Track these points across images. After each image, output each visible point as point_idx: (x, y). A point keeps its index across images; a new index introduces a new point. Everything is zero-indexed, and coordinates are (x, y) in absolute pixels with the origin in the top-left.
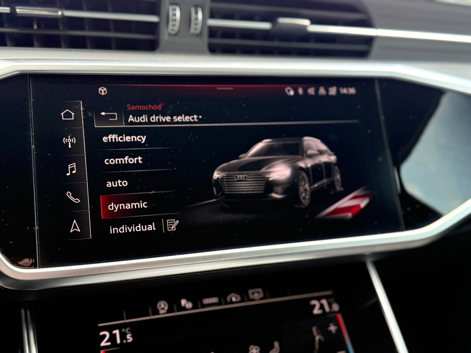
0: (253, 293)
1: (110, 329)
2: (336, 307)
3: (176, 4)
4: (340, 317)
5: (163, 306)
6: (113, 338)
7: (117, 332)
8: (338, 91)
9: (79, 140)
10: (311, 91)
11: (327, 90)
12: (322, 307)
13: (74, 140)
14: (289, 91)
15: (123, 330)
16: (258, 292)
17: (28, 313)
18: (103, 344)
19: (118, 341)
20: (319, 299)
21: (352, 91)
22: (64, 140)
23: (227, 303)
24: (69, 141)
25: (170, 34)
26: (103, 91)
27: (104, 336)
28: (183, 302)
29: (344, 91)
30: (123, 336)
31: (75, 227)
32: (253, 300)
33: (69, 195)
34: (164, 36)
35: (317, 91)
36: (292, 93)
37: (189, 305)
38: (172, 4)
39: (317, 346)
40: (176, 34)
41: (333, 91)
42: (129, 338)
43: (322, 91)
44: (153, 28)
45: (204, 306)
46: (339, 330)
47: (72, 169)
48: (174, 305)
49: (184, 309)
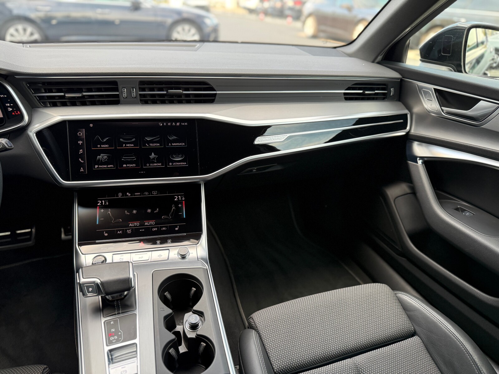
0: (153, 192)
1: (101, 200)
2: (183, 199)
3: (125, 88)
4: (184, 202)
5: (120, 195)
6: (102, 203)
7: (104, 201)
8: (180, 124)
9: (83, 142)
10: (169, 124)
11: (176, 124)
12: (178, 198)
13: (82, 142)
14: (160, 124)
15: (106, 201)
16: (156, 192)
17: (76, 193)
18: (98, 204)
19: (104, 204)
20: (178, 196)
21: (186, 124)
22: (79, 142)
23: (143, 195)
24: (80, 142)
25: (123, 98)
26: (91, 125)
27: (99, 202)
28: (128, 193)
29: (183, 124)
30: (105, 203)
31: (82, 170)
32: (154, 194)
33: (80, 160)
34: (121, 99)
35: (172, 124)
36: (161, 125)
37: (129, 195)
38: (123, 88)
39: (172, 211)
40: (126, 98)
41: (178, 124)
42: (107, 203)
43: (174, 124)
44: (117, 96)
45: (135, 195)
46: (182, 207)
47: (81, 152)
48: (124, 194)
49: (128, 196)
